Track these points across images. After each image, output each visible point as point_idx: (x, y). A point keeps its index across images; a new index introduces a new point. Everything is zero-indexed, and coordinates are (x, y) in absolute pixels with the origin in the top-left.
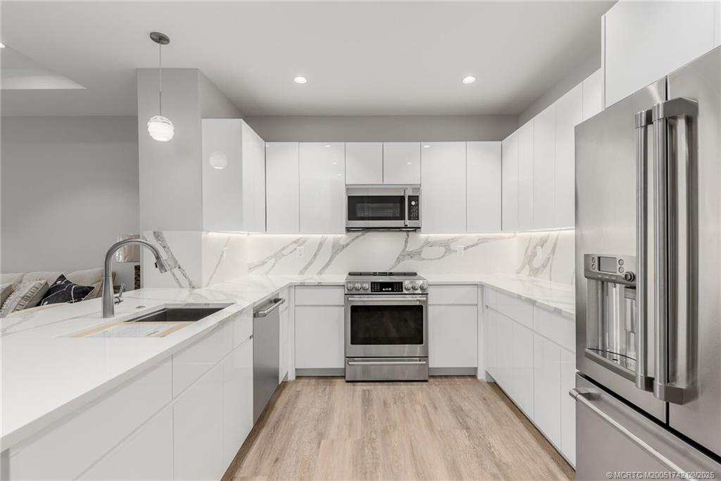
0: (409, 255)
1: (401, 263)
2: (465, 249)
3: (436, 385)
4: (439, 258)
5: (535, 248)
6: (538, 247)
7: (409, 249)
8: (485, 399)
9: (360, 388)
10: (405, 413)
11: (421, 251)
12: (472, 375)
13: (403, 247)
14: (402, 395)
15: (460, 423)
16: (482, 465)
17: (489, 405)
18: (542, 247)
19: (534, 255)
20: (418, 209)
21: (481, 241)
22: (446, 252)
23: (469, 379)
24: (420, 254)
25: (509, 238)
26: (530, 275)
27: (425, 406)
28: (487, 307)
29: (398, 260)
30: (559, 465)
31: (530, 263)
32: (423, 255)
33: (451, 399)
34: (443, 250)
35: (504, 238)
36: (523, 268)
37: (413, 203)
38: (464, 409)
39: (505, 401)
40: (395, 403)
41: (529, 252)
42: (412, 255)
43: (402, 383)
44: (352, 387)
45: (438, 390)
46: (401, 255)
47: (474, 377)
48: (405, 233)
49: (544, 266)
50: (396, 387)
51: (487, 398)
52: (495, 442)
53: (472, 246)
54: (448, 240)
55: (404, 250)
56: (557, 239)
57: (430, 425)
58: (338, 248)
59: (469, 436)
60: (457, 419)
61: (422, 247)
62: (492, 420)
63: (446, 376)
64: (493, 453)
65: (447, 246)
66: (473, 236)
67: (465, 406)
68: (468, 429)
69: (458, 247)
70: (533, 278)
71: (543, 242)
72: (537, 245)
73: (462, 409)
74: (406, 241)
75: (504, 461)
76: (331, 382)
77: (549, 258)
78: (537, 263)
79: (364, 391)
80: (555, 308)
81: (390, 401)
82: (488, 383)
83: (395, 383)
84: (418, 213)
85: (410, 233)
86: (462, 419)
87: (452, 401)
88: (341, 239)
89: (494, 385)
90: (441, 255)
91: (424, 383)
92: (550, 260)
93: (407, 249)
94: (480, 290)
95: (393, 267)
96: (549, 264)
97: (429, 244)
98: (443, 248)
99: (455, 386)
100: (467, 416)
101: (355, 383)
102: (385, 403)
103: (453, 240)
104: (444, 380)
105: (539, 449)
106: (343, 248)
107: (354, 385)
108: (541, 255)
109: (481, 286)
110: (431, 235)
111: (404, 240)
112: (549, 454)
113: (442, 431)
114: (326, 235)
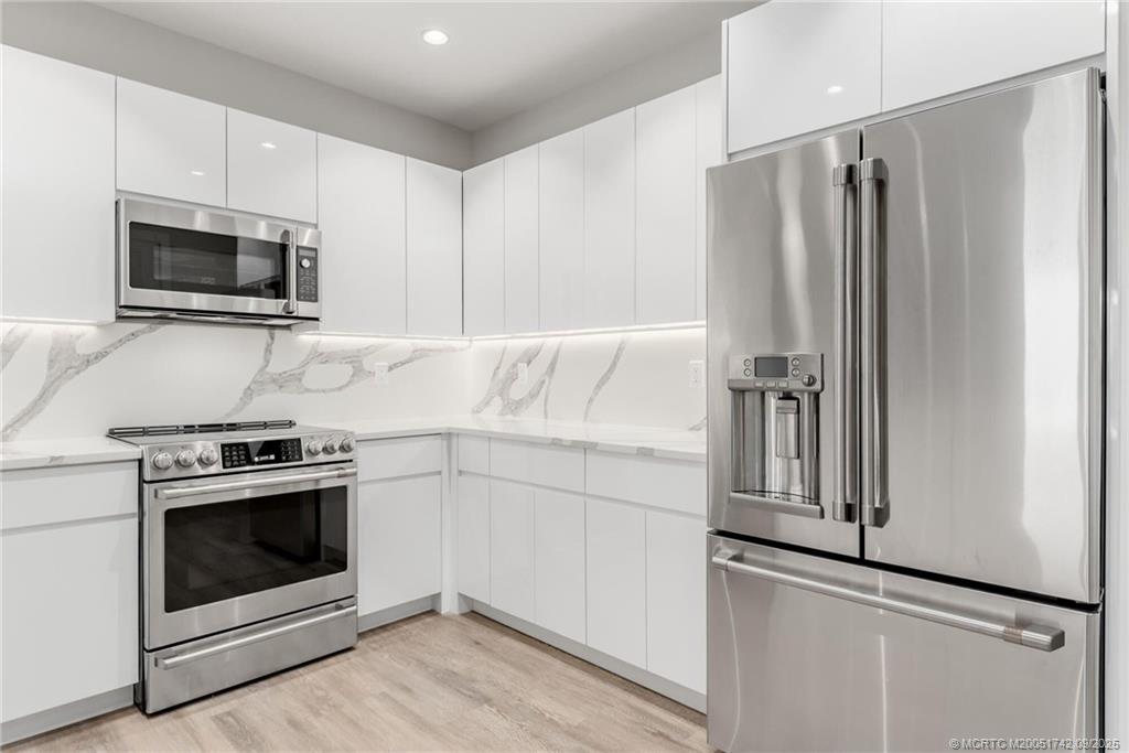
0: (274, 381)
1: (256, 399)
2: (391, 369)
3: (374, 649)
4: (340, 389)
5: (515, 365)
6: (520, 364)
7: (275, 368)
8: (477, 643)
9: (198, 716)
10: (353, 723)
11: (304, 373)
12: (429, 611)
13: (261, 362)
14: (320, 693)
15: (470, 697)
16: (551, 746)
17: (490, 651)
18: (529, 363)
19: (512, 377)
20: (316, 278)
21: (418, 354)
22: (353, 375)
23: (429, 620)
24: (300, 380)
25: (462, 350)
26: (502, 414)
27: (385, 695)
28: (460, 473)
29: (249, 393)
30: (638, 696)
31: (503, 391)
32: (307, 381)
33: (422, 664)
34: (349, 369)
35: (454, 350)
36: (487, 403)
37: (306, 263)
38: (455, 670)
39: (507, 634)
40: (317, 714)
41: (502, 373)
42: (280, 382)
43: (301, 670)
44: (178, 722)
45: (386, 656)
46: (254, 382)
47: (432, 612)
48: (264, 332)
49: (533, 395)
50: (295, 681)
51: (480, 641)
52: (540, 701)
53: (403, 364)
54: (359, 351)
55: (262, 370)
56: (558, 351)
57: (421, 724)
58: (66, 364)
59: (498, 711)
60: (462, 693)
61: (305, 364)
62: (512, 670)
63: (383, 628)
64: (551, 719)
65: (356, 363)
66: (404, 344)
67: (454, 665)
68: (488, 700)
69: (377, 364)
70: (510, 417)
71: (529, 357)
72: (519, 360)
73: (454, 673)
74: (268, 350)
75: (576, 724)
76: (100, 734)
77: (543, 382)
78: (516, 392)
79: (218, 719)
80: (639, 449)
81: (302, 715)
82: (464, 615)
83: (286, 675)
84: (316, 287)
85: (277, 332)
86: (469, 689)
87: (427, 666)
88: (78, 337)
89: (476, 615)
90: (345, 383)
91: (350, 654)
92: (545, 386)
93: (268, 370)
94: (445, 443)
95: (237, 410)
96: (543, 391)
97: (322, 357)
98: (350, 367)
99: (412, 639)
100: (473, 681)
101: (180, 711)
102: (294, 724)
103: (369, 350)
104: (385, 634)
105: (602, 685)
106: (88, 362)
107: (181, 717)
108: (526, 378)
109: (448, 436)
110: (324, 339)
111: (264, 346)
112: (618, 686)
113: (450, 724)
114: (24, 327)
